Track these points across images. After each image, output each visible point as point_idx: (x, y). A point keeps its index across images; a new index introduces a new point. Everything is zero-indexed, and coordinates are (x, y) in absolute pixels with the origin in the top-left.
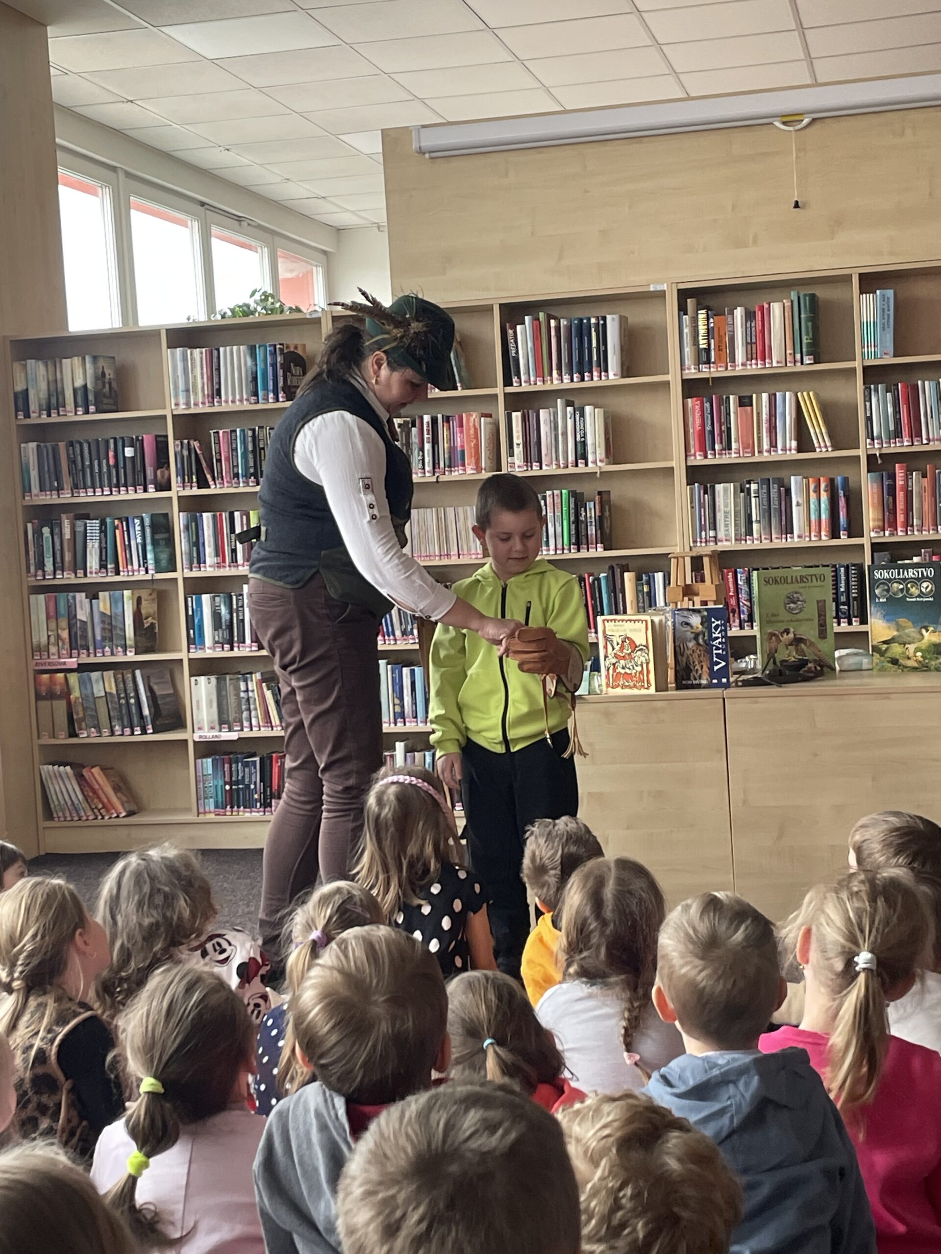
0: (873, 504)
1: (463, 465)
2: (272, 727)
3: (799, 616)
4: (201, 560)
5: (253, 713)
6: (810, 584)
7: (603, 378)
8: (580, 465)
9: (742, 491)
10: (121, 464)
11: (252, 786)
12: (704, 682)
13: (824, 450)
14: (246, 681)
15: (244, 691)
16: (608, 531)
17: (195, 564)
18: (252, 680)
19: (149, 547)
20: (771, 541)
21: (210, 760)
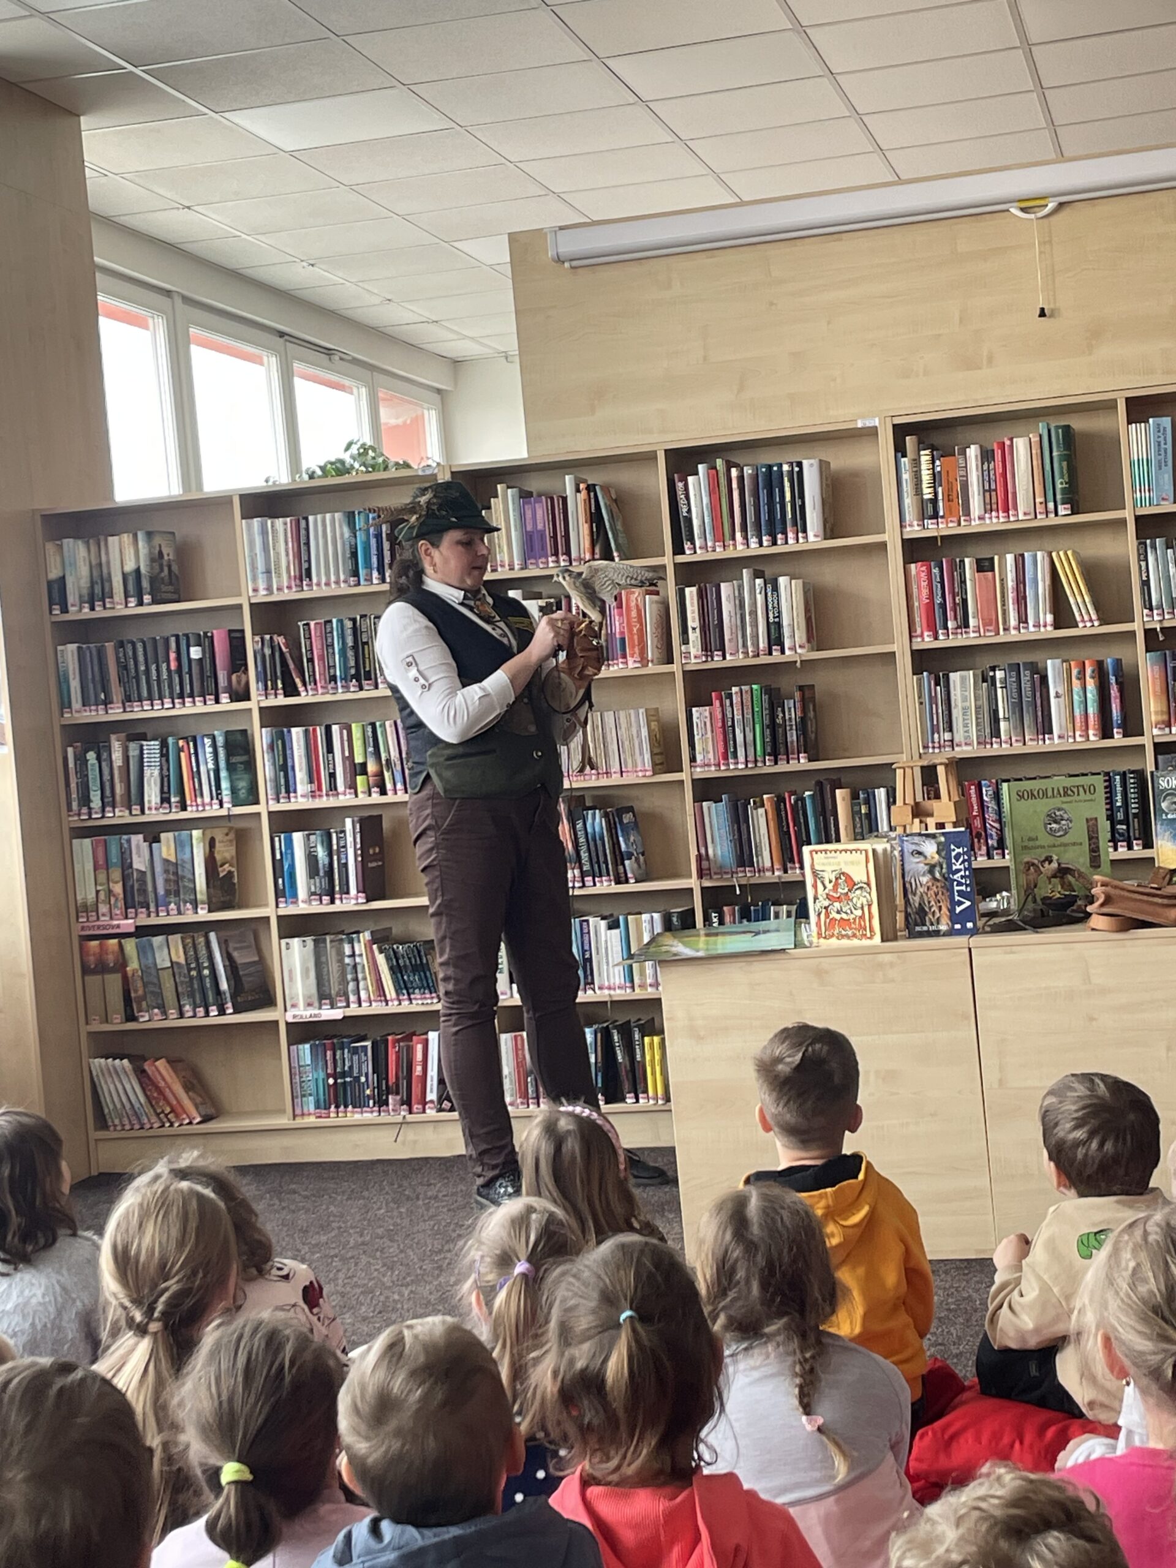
0: (1155, 692)
1: (624, 656)
2: (387, 1002)
3: (1063, 840)
4: (289, 789)
5: (362, 984)
6: (1076, 797)
7: (801, 540)
8: (774, 653)
9: (984, 680)
10: (185, 669)
11: (363, 1079)
12: (943, 927)
13: (1089, 624)
14: (351, 942)
15: (349, 956)
16: (813, 736)
17: (283, 794)
18: (359, 941)
19: (223, 774)
20: (1024, 744)
21: (307, 1046)
